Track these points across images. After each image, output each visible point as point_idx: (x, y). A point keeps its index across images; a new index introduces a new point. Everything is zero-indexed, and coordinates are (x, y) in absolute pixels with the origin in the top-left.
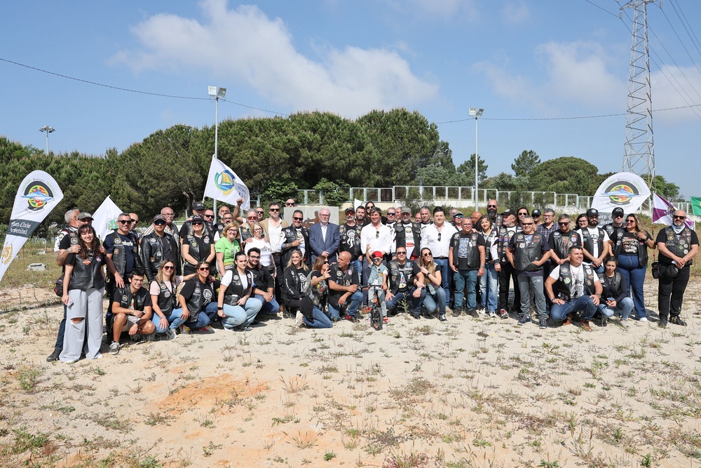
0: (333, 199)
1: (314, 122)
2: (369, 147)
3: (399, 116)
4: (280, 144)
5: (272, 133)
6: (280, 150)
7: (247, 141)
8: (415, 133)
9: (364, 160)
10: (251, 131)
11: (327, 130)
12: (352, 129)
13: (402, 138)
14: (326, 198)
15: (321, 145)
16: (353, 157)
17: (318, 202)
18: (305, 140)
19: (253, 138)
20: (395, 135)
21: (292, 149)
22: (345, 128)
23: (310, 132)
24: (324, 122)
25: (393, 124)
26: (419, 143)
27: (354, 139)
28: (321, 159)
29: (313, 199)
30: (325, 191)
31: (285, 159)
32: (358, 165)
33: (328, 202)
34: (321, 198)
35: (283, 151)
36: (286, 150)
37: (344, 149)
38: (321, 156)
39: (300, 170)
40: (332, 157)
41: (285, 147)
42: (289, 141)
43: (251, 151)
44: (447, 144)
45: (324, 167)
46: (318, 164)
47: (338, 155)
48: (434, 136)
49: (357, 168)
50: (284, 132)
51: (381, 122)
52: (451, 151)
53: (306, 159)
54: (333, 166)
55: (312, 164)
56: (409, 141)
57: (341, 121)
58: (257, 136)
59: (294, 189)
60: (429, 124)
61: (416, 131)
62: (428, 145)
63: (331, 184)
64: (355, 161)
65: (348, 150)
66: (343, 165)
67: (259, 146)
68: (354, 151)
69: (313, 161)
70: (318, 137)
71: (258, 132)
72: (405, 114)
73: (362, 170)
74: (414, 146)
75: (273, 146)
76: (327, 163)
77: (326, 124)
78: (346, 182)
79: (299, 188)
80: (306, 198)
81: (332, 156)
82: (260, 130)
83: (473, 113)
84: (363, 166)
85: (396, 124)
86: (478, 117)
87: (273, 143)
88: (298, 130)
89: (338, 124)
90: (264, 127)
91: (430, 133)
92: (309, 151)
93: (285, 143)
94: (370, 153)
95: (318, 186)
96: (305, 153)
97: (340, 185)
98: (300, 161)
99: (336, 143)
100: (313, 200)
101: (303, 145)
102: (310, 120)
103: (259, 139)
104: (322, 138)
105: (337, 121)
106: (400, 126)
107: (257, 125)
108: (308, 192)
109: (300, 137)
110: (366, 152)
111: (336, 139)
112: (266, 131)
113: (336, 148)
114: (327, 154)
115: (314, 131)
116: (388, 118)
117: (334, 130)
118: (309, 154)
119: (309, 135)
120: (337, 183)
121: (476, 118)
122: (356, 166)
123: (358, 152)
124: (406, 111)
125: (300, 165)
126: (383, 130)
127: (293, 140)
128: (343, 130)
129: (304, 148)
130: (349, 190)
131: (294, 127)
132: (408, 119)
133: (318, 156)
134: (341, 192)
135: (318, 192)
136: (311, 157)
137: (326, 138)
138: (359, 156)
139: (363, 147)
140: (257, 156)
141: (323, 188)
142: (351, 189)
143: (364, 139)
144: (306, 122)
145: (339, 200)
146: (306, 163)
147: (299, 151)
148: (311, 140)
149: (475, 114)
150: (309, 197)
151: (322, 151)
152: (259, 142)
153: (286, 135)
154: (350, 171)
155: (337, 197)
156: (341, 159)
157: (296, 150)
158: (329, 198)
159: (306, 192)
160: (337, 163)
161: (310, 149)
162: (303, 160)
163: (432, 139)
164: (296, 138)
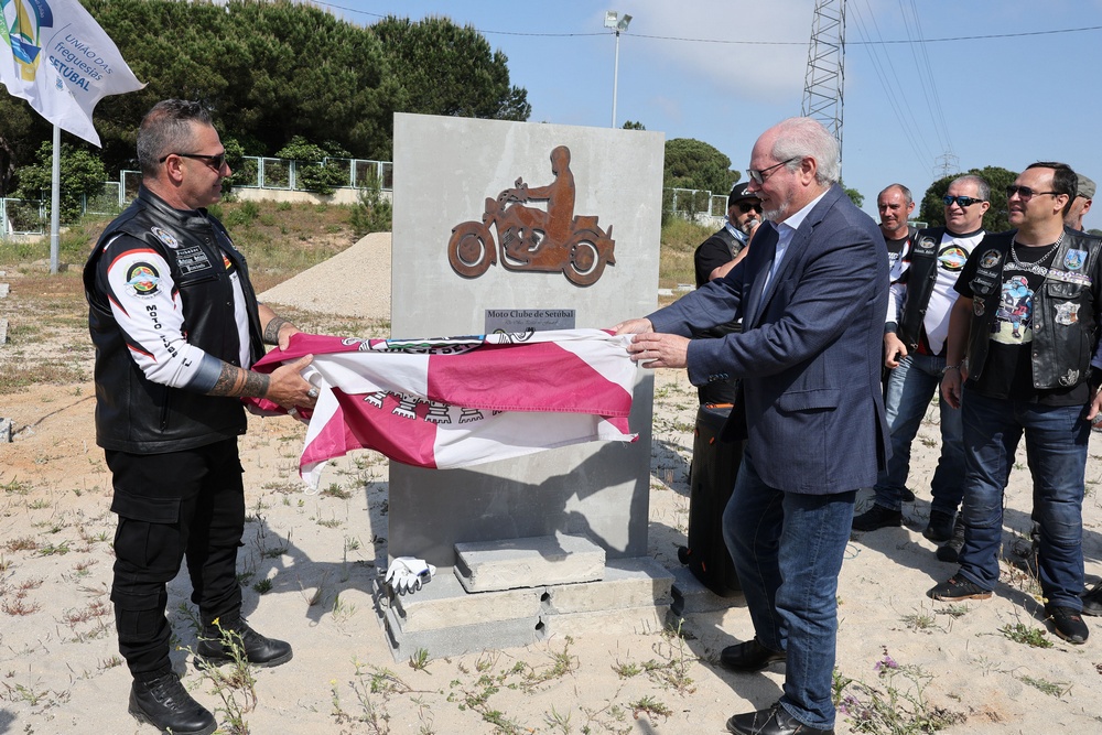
0: (318, 179)
1: (280, 18)
2: (389, 81)
3: (439, 31)
4: (209, 55)
5: (192, 31)
6: (207, 68)
7: (134, 43)
8: (469, 67)
9: (381, 106)
10: (144, 22)
11: (307, 37)
12: (358, 40)
13: (444, 75)
14: (302, 177)
15: (294, 68)
16: (359, 99)
17: (286, 183)
18: (263, 53)
19: (149, 36)
20: (431, 67)
21: (234, 69)
22: (344, 36)
23: (272, 37)
24: (301, 20)
25: (427, 46)
26: (475, 84)
27: (360, 62)
28: (295, 96)
29: (276, 178)
30: (301, 162)
31: (219, 87)
32: (369, 116)
33: (307, 186)
34: (293, 176)
35: (215, 71)
36: (220, 67)
37: (342, 80)
38: (296, 90)
39: (251, 115)
40: (318, 94)
41: (219, 63)
42: (229, 50)
43: (142, 64)
44: (525, 92)
45: (302, 113)
46: (289, 104)
47: (329, 91)
48: (501, 75)
49: (366, 121)
50: (217, 31)
51: (401, 39)
52: (529, 107)
53: (264, 92)
54: (319, 112)
55: (276, 105)
56: (458, 81)
57: (334, 24)
58: (156, 34)
59: (236, 154)
60: (493, 52)
61: (471, 62)
62: (493, 91)
63: (314, 150)
64: (363, 107)
65: (350, 82)
66: (339, 112)
67: (162, 56)
68: (360, 88)
69: (278, 99)
70: (290, 49)
71: (158, 25)
72: (449, 28)
73: (376, 125)
74: (467, 91)
75: (192, 58)
76: (307, 106)
77: (305, 25)
78: (344, 147)
79: (247, 153)
80: (261, 174)
81: (318, 91)
82: (164, 22)
83: (612, 22)
84: (378, 118)
85: (434, 45)
86: (621, 31)
87: (194, 52)
88: (246, 31)
89: (329, 29)
90: (173, 16)
91: (496, 68)
92: (271, 77)
93: (219, 54)
94: (393, 92)
95: (287, 152)
96: (262, 79)
97: (332, 152)
98: (250, 96)
99: (326, 65)
100: (275, 180)
101: (258, 61)
102: (272, 13)
103: (162, 40)
104: (298, 53)
105: (328, 22)
106: (440, 49)
107: (156, 12)
108: (266, 162)
109: (252, 46)
110: (386, 88)
111: (325, 58)
112: (176, 26)
113: (326, 75)
114: (306, 87)
115: (282, 37)
116: (418, 33)
117: (322, 38)
118: (271, 82)
119: (270, 41)
120: (326, 148)
121: (618, 33)
122: (365, 116)
123: (369, 90)
124: (452, 23)
125: (250, 105)
126: (409, 55)
127: (236, 48)
128: (340, 41)
129: (259, 69)
130: (348, 164)
131: (239, 24)
132: (456, 38)
133: (290, 90)
134: (332, 165)
135: (285, 163)
136: (275, 90)
137: (305, 53)
138: (370, 97)
139: (378, 81)
140: (157, 76)
141: (297, 156)
142: (353, 163)
143: (380, 63)
144: (265, 16)
145: (329, 183)
146: (263, 102)
147: (248, 75)
148: (275, 53)
149: (616, 24)
150: (268, 173)
151: (295, 80)
152: (161, 46)
153: (222, 38)
154: (352, 125)
155: (325, 177)
156: (335, 100)
157: (243, 71)
158: (309, 178)
159: (261, 161)
160: (327, 106)
161: (272, 73)
162: (256, 93)
163: (499, 80)
164: (244, 46)
